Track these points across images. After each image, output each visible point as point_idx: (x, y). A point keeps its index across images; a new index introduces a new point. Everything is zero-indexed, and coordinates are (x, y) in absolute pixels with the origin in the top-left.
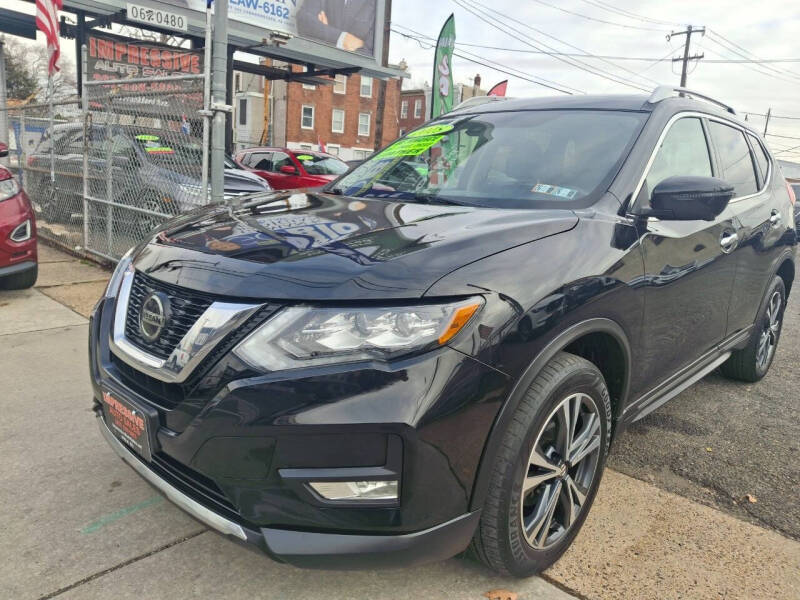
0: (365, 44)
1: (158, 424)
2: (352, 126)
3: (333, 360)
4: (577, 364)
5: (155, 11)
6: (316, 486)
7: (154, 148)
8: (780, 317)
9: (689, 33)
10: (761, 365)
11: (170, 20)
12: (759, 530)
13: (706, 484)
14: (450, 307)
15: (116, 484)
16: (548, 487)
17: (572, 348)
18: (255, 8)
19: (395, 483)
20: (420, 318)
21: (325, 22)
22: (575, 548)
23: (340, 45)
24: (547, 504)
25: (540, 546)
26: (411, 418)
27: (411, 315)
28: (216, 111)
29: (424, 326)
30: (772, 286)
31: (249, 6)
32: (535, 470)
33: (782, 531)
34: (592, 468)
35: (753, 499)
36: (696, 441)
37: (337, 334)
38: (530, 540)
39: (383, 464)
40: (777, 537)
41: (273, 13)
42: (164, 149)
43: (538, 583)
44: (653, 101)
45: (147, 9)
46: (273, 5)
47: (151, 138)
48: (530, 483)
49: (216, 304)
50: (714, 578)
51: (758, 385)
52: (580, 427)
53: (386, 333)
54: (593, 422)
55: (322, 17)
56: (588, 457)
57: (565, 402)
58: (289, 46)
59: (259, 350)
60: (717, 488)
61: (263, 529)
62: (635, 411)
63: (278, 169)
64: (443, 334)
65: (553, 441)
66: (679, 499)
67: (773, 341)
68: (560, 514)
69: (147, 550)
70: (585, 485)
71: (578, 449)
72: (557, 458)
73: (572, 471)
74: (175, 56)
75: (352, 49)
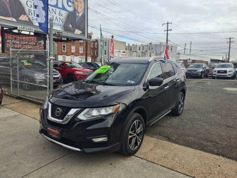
0: (82, 32)
1: (62, 132)
2: (77, 50)
3: (95, 117)
4: (137, 115)
5: (25, 27)
6: (93, 139)
7: (26, 64)
8: (183, 101)
9: (168, 24)
10: (180, 112)
11: (29, 29)
14: (114, 107)
15: (44, 148)
16: (133, 138)
17: (136, 111)
19: (107, 138)
20: (110, 109)
21: (71, 27)
22: (140, 150)
23: (75, 33)
24: (133, 141)
25: (133, 149)
26: (109, 126)
27: (108, 108)
28: (51, 59)
29: (110, 110)
30: (180, 94)
32: (131, 135)
33: (179, 144)
34: (142, 134)
35: (174, 139)
36: (164, 129)
37: (95, 113)
38: (131, 148)
39: (105, 134)
40: (177, 145)
41: (57, 25)
42: (29, 64)
43: (133, 157)
44: (149, 61)
45: (23, 27)
47: (25, 61)
48: (130, 137)
49: (72, 109)
51: (180, 116)
52: (138, 127)
53: (103, 112)
54: (141, 126)
55: (70, 26)
56: (141, 132)
57: (135, 122)
58: (62, 34)
59: (81, 117)
60: (167, 138)
61: (84, 149)
62: (150, 123)
63: (60, 66)
64: (113, 112)
65: (134, 129)
66: (160, 140)
67: (182, 106)
68: (136, 144)
69: (56, 159)
70: (141, 138)
71: (139, 130)
72: (135, 132)
73: (138, 135)
74: (30, 38)
75: (79, 34)
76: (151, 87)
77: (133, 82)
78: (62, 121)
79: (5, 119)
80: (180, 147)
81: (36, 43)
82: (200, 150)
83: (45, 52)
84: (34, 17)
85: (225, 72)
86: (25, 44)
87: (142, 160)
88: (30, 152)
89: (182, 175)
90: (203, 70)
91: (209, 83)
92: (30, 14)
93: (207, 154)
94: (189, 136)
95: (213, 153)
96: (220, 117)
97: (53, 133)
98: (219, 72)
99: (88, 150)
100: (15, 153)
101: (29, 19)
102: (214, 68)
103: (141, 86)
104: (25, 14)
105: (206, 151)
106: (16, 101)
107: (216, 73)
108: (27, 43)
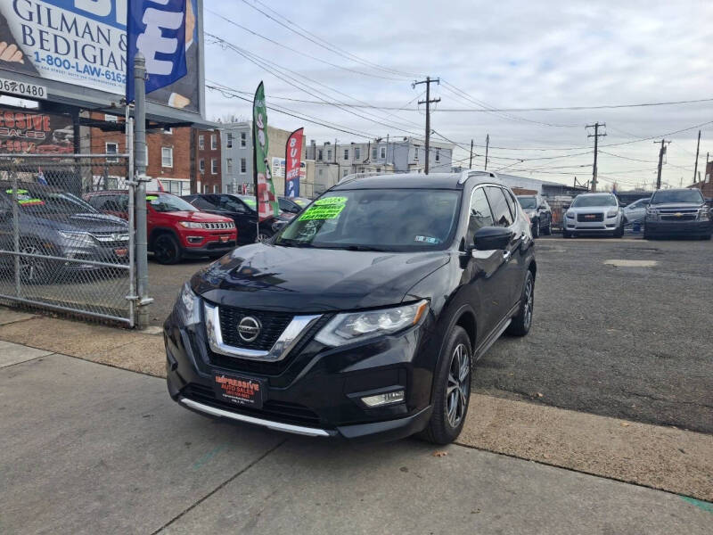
0: (191, 102)
2: (155, 159)
3: (365, 338)
4: (460, 330)
5: (18, 83)
6: (364, 399)
7: (26, 200)
8: (532, 295)
9: (428, 82)
10: (526, 325)
11: (31, 90)
12: (547, 408)
13: (515, 391)
16: (453, 395)
17: (459, 322)
18: (98, 75)
19: (402, 393)
23: (171, 103)
24: (454, 404)
25: (453, 426)
27: (399, 312)
28: (139, 182)
30: (527, 277)
31: (93, 74)
32: (450, 384)
33: (558, 407)
35: (540, 395)
36: (503, 372)
38: (450, 421)
39: (398, 383)
40: (556, 409)
41: (114, 80)
42: (35, 201)
44: (461, 182)
45: (11, 82)
46: (113, 73)
47: (21, 192)
48: (448, 390)
49: (296, 317)
50: (533, 431)
51: (527, 338)
54: (466, 358)
56: (466, 378)
57: (457, 348)
60: (522, 393)
61: (339, 428)
64: (415, 320)
66: (505, 400)
67: (530, 309)
68: (458, 410)
69: (240, 470)
70: (466, 393)
71: (462, 373)
72: (456, 378)
73: (461, 385)
74: (28, 117)
75: (181, 107)
76: (477, 254)
77: (432, 240)
78: (266, 353)
79: (12, 371)
80: (563, 412)
81: (49, 136)
82: (619, 417)
83: (77, 159)
84: (41, 51)
85: (599, 217)
86: (14, 139)
87: (482, 454)
88: (150, 458)
89: (601, 481)
90: (538, 215)
91: (561, 250)
92: (29, 41)
93: (639, 426)
94: (573, 383)
95: (652, 422)
96: (630, 335)
97: (235, 391)
98: (582, 217)
99: (350, 432)
100: (102, 463)
101: (25, 57)
102: (567, 208)
103: (455, 252)
104: (11, 40)
105: (634, 418)
106: (17, 316)
107: (575, 222)
108: (18, 133)
